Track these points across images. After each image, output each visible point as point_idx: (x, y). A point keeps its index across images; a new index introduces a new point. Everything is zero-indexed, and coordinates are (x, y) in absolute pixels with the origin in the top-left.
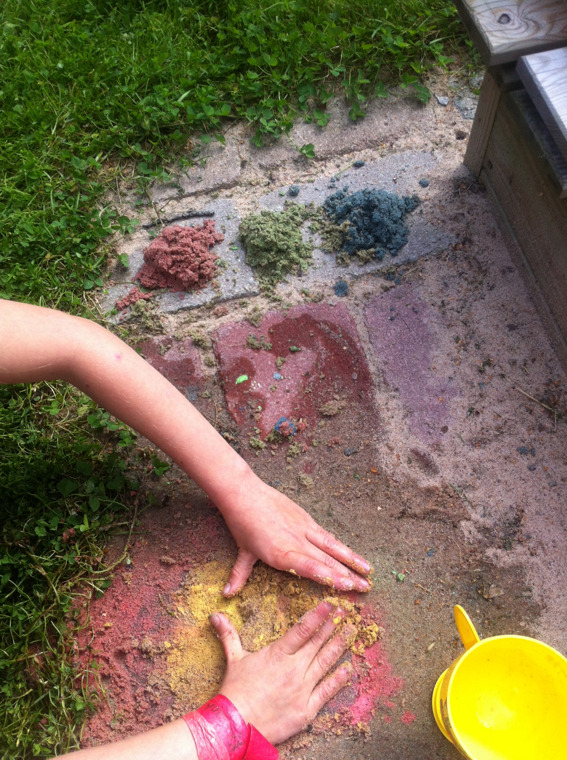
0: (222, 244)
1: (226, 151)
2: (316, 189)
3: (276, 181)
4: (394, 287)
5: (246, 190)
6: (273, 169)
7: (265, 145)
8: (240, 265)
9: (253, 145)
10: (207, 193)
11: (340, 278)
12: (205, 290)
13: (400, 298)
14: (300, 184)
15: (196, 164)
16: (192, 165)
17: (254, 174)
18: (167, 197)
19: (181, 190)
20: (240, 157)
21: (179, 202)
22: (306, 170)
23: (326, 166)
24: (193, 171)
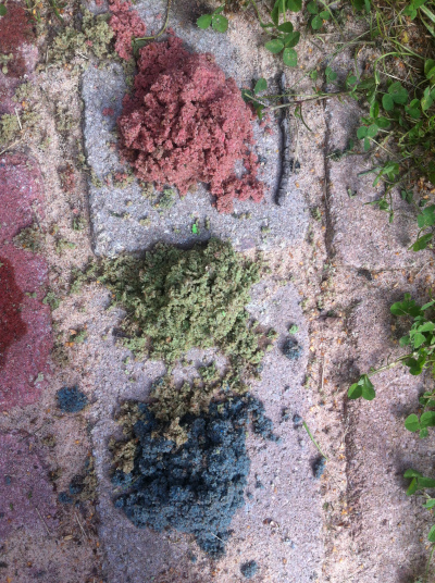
0: (210, 208)
1: (399, 249)
2: (287, 388)
3: (322, 323)
4: (55, 489)
5: (316, 269)
6: (346, 322)
7: (394, 317)
8: (157, 231)
9: (399, 296)
10: (323, 200)
11: (94, 400)
12: (114, 159)
13: (29, 495)
14: (305, 363)
15: (385, 191)
16: (385, 185)
17: (343, 288)
18: (332, 127)
19: (338, 154)
20: (381, 270)
21: (320, 147)
22: (332, 376)
23: (331, 410)
24: (372, 183)
